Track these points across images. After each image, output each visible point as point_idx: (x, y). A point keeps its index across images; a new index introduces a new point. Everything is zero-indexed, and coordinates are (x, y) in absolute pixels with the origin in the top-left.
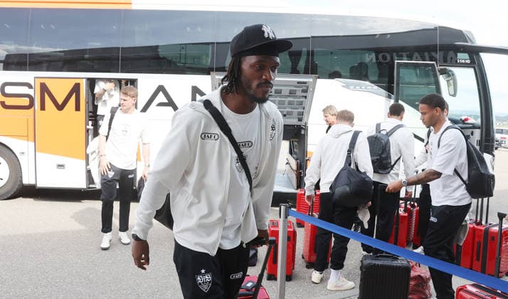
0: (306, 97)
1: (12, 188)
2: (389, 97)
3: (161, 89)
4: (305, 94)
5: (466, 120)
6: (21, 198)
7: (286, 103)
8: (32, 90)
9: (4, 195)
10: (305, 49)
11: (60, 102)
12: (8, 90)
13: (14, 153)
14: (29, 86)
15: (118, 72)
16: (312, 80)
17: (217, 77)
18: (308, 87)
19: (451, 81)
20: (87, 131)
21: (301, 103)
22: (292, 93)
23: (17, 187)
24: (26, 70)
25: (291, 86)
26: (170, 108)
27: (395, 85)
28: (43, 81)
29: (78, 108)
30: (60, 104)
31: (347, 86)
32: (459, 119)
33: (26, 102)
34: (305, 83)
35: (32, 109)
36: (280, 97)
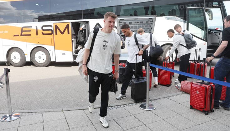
0: (152, 24)
1: (48, 63)
2: (185, 22)
3: (98, 24)
4: (151, 23)
5: (217, 29)
6: (50, 66)
7: (145, 27)
8: (52, 28)
9: (45, 65)
10: (150, 6)
12: (44, 28)
13: (47, 50)
14: (51, 26)
15: (82, 19)
16: (154, 17)
17: (119, 18)
18: (153, 20)
19: (210, 14)
20: (72, 41)
21: (151, 26)
22: (147, 23)
23: (49, 62)
24: (50, 21)
25: (146, 20)
27: (187, 17)
28: (56, 24)
29: (69, 33)
30: (62, 32)
31: (168, 19)
32: (214, 29)
33: (50, 32)
34: (152, 18)
35: (53, 34)
36: (142, 24)
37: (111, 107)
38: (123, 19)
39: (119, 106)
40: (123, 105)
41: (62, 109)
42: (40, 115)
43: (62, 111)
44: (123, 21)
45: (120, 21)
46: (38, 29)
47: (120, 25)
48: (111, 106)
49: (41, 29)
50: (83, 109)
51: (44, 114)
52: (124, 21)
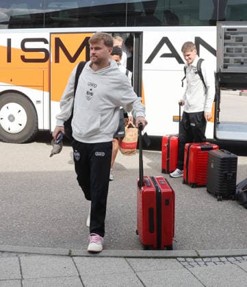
1: (30, 133)
3: (165, 40)
8: (48, 45)
11: (72, 55)
12: (28, 45)
13: (31, 101)
14: (45, 41)
15: (125, 26)
17: (223, 27)
23: (33, 132)
24: (42, 27)
26: (174, 59)
28: (58, 36)
33: (42, 55)
35: (48, 62)
37: (202, 258)
38: (236, 30)
39: (223, 259)
40: (233, 256)
41: (70, 251)
42: (13, 260)
43: (70, 255)
44: (234, 34)
45: (225, 33)
46: (12, 46)
47: (225, 44)
48: (201, 255)
49: (20, 47)
50: (125, 257)
51: (23, 258)
52: (238, 34)
